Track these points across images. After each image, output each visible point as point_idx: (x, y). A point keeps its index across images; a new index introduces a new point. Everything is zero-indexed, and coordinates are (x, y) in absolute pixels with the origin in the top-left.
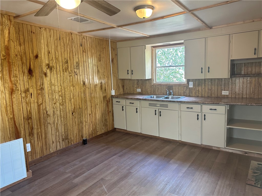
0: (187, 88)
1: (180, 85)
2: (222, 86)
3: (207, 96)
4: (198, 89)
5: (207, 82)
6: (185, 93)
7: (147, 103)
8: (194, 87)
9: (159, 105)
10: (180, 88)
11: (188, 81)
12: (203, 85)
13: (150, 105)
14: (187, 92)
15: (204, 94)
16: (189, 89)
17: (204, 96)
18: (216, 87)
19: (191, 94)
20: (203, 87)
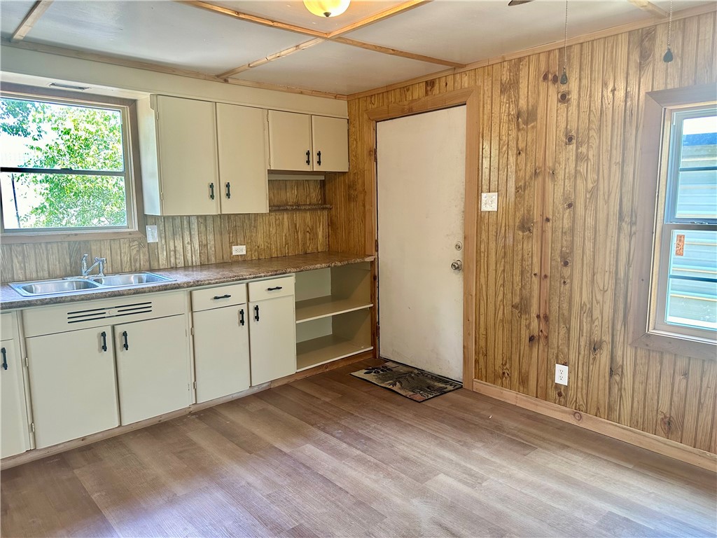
0: (140, 244)
1: (114, 236)
2: (231, 235)
3: (199, 263)
4: (175, 247)
5: (195, 226)
6: (136, 261)
8: (163, 241)
9: (115, 312)
10: (115, 246)
11: (143, 222)
12: (187, 234)
13: (74, 318)
14: (143, 258)
15: (190, 259)
16: (146, 249)
17: (190, 264)
18: (218, 237)
19: (156, 264)
20: (187, 239)
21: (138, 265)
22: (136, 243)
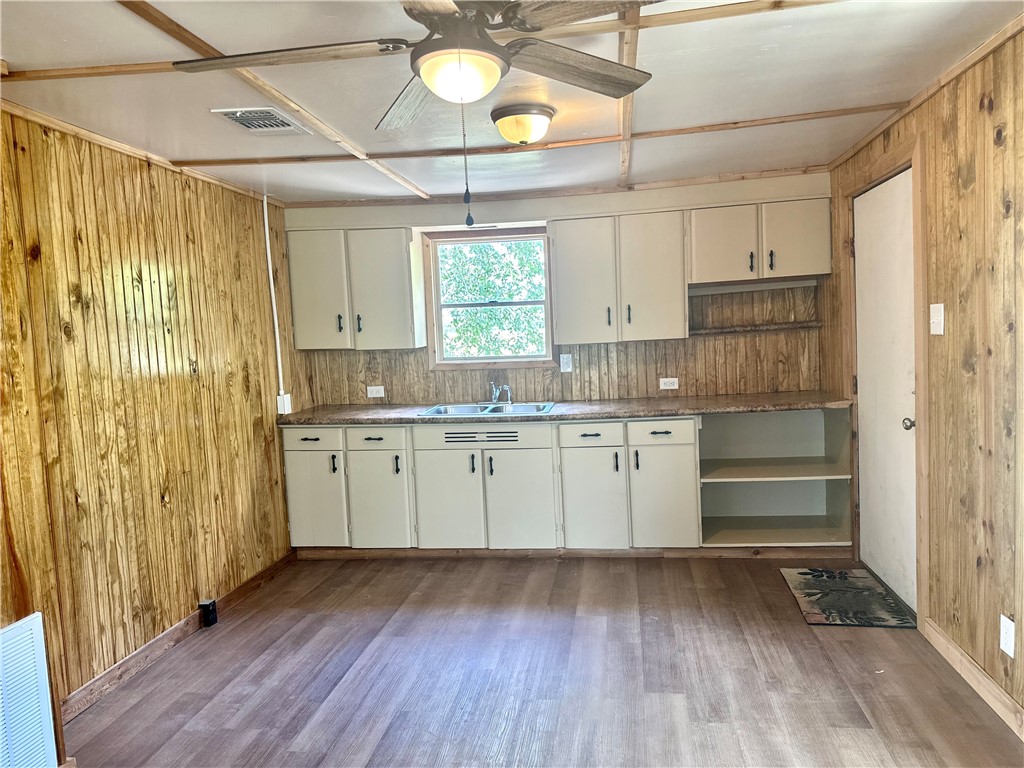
0: (553, 373)
1: (530, 366)
2: (659, 365)
3: (616, 397)
4: (590, 377)
5: (613, 355)
6: (548, 391)
7: (440, 431)
8: (578, 371)
9: (484, 437)
10: (530, 375)
11: (557, 351)
12: (604, 362)
13: (451, 438)
14: (556, 387)
15: (606, 391)
16: (560, 379)
17: (606, 397)
18: (641, 367)
19: (569, 395)
20: (604, 368)
21: (551, 395)
22: (550, 372)
